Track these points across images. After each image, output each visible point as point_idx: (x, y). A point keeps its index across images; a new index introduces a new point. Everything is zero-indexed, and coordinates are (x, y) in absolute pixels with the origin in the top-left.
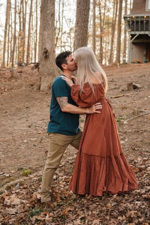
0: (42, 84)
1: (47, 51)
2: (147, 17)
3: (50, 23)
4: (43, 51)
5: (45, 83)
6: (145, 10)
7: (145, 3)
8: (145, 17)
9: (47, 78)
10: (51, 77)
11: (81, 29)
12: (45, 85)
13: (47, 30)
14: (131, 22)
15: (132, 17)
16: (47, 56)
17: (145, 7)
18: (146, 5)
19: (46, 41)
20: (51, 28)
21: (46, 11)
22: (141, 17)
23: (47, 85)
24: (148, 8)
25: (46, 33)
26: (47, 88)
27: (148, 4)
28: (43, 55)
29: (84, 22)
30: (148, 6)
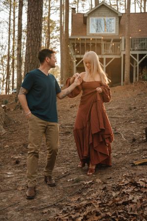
2: (92, 39)
6: (86, 34)
7: (86, 27)
11: (32, 39)
14: (76, 45)
15: (77, 39)
17: (86, 31)
18: (87, 29)
22: (87, 39)
24: (89, 32)
27: (89, 28)
29: (36, 29)
30: (89, 30)
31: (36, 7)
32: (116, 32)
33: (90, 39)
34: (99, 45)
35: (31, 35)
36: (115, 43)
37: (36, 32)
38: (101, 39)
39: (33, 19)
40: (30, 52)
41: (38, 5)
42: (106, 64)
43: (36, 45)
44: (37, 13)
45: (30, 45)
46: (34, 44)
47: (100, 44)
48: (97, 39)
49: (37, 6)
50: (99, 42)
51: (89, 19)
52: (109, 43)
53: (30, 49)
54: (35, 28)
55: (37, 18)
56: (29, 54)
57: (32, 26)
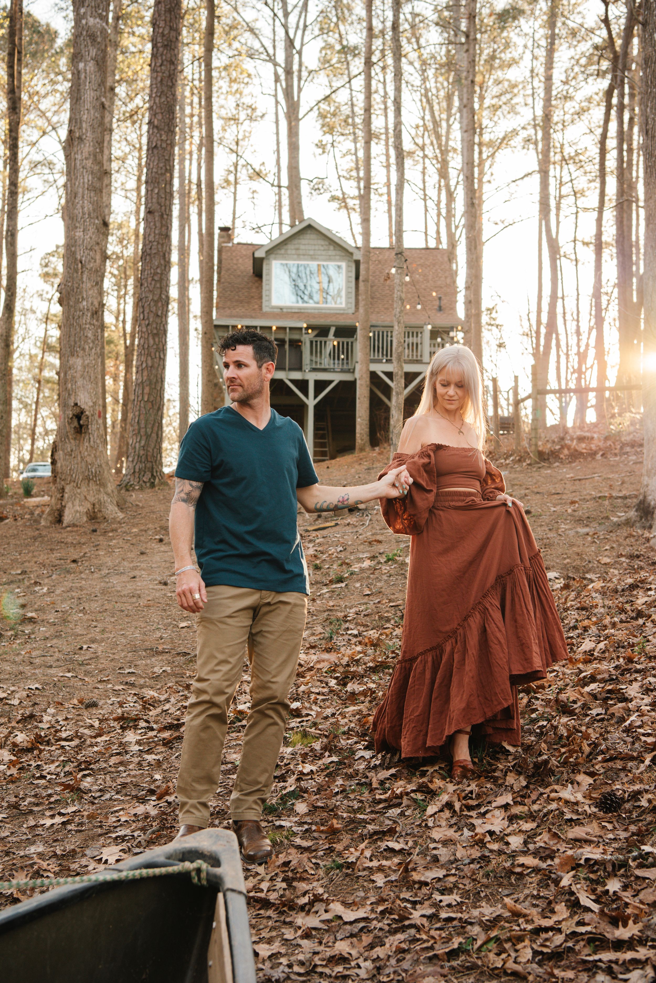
0: (70, 505)
1: (82, 412)
2: (278, 328)
3: (90, 334)
4: (70, 413)
5: (77, 502)
6: (261, 309)
7: (260, 287)
8: (274, 328)
9: (84, 489)
10: (92, 486)
12: (78, 508)
13: (81, 353)
16: (81, 426)
17: (261, 298)
18: (264, 293)
19: (80, 382)
20: (91, 349)
21: (78, 302)
23: (83, 509)
24: (269, 300)
25: (78, 362)
26: (85, 519)
27: (270, 290)
28: (69, 424)
29: (157, 335)
30: (269, 296)
31: (157, 292)
32: (347, 303)
33: (270, 328)
34: (296, 345)
35: (146, 346)
36: (341, 340)
37: (157, 340)
38: (300, 329)
39: (152, 315)
40: (145, 378)
41: (161, 288)
42: (315, 397)
43: (156, 365)
44: (160, 304)
45: (144, 365)
46: (153, 363)
47: (300, 341)
48: (291, 329)
49: (159, 291)
50: (296, 337)
51: (269, 264)
52: (323, 339)
53: (145, 373)
54: (155, 331)
55: (159, 313)
56: (142, 382)
57: (149, 327)
